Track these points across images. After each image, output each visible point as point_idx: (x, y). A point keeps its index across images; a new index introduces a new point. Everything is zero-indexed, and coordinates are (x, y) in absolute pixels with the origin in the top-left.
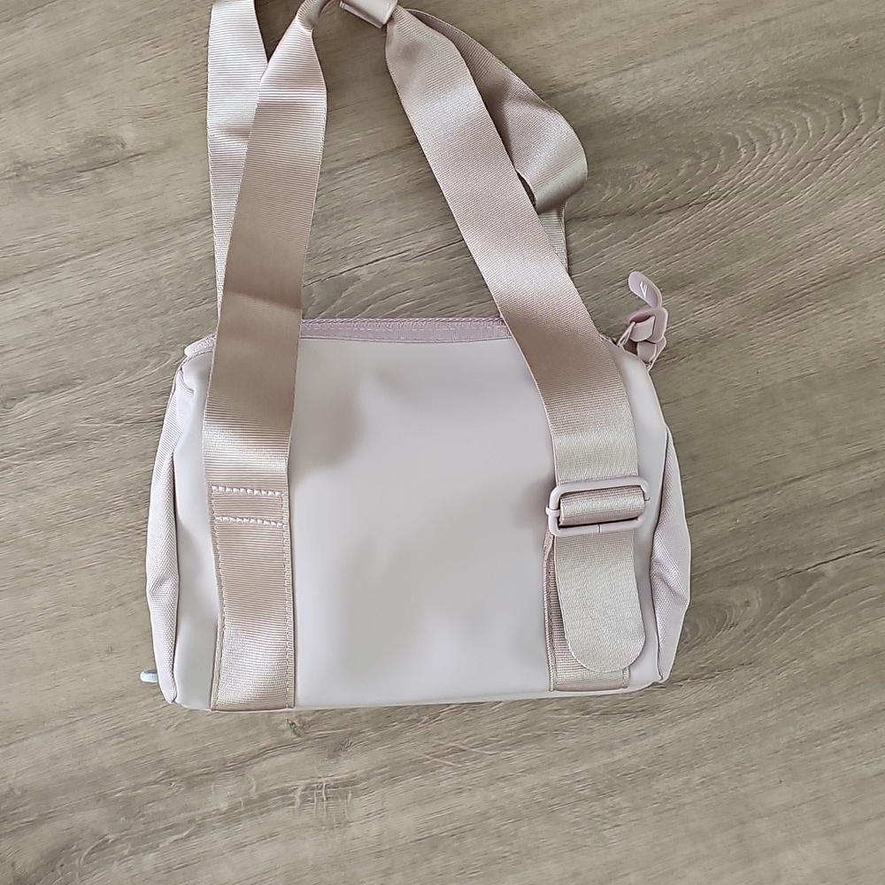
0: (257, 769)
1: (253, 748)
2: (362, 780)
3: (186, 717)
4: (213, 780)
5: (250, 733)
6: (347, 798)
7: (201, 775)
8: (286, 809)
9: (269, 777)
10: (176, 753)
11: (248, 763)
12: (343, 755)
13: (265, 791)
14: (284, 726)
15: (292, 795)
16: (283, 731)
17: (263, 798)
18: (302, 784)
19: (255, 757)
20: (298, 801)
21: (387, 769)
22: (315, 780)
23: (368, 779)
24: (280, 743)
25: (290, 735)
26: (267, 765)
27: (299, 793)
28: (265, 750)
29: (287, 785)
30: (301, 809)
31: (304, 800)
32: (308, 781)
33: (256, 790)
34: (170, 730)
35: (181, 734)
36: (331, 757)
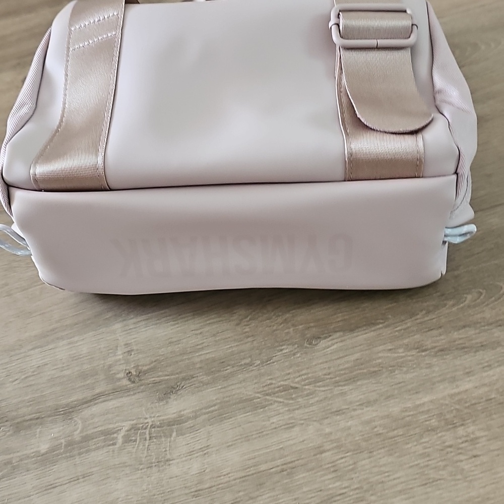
0: (87, 413)
1: (88, 394)
2: (189, 419)
3: (34, 372)
4: (41, 424)
5: (88, 382)
6: (171, 436)
7: (31, 420)
8: (105, 450)
9: (96, 420)
10: (14, 401)
11: (79, 407)
12: (173, 397)
13: (89, 432)
14: (121, 375)
15: (115, 435)
16: (119, 379)
17: (86, 439)
18: (126, 425)
19: (86, 402)
20: (120, 441)
21: (216, 407)
22: (142, 421)
23: (196, 417)
24: (113, 389)
25: (125, 382)
26: (95, 409)
27: (122, 433)
28: (99, 395)
29: (111, 426)
30: (121, 449)
31: (127, 440)
32: (135, 422)
33: (82, 432)
34: (14, 383)
35: (24, 385)
36: (160, 400)
